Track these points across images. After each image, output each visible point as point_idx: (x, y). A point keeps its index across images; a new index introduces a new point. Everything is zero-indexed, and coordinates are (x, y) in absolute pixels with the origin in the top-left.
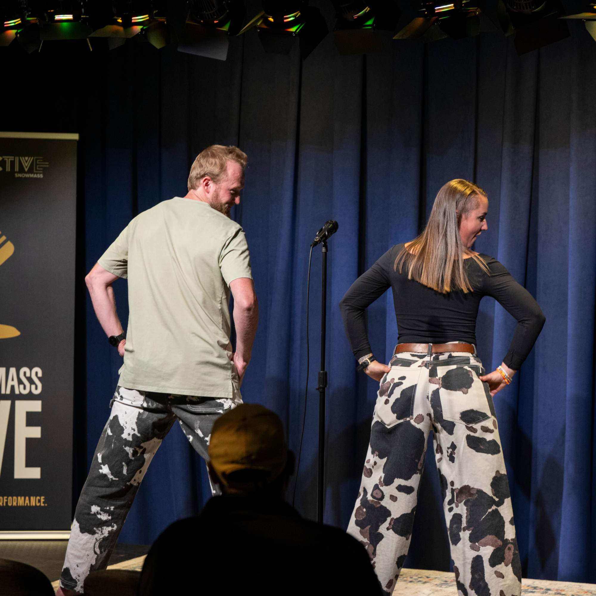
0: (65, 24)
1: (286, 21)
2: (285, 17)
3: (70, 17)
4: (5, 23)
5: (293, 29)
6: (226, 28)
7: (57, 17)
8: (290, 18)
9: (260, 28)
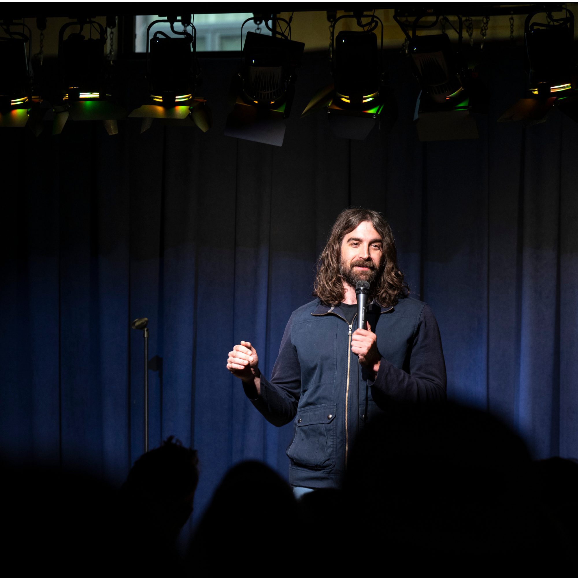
0: (88, 103)
1: (364, 101)
2: (364, 97)
3: (96, 95)
4: (12, 101)
5: (372, 111)
6: (281, 110)
7: (82, 95)
8: (368, 99)
9: (331, 110)
